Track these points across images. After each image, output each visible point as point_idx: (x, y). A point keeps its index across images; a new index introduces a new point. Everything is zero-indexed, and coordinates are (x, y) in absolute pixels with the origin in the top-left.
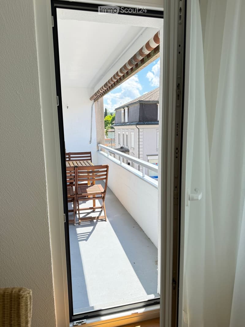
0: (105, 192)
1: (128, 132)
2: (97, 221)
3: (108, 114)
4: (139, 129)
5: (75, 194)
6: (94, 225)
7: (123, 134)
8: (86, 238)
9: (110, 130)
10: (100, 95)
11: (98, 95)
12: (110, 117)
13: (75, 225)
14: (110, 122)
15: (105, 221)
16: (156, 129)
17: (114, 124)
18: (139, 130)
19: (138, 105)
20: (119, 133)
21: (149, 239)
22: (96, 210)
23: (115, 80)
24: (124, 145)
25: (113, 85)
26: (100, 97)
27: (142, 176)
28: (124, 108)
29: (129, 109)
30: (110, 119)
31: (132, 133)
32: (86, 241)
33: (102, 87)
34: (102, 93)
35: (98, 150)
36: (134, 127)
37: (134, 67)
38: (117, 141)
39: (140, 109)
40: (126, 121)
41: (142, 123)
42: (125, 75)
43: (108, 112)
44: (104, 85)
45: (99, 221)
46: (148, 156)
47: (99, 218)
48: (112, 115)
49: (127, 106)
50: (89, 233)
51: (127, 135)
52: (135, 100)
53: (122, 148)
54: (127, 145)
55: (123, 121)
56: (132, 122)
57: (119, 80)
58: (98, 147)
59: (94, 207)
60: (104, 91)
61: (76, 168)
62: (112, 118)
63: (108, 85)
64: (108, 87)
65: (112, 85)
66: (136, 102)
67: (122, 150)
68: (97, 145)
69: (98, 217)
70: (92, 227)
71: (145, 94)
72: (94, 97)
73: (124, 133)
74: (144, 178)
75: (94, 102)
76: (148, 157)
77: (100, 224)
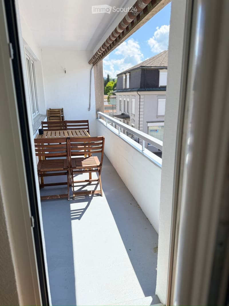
0: (101, 165)
1: (129, 98)
2: (93, 196)
3: (110, 80)
4: (140, 95)
5: (68, 168)
6: (89, 200)
7: (125, 101)
8: (79, 216)
9: (112, 96)
10: (98, 58)
11: (97, 57)
12: (112, 83)
13: (69, 199)
14: (112, 88)
15: (101, 195)
16: (157, 95)
17: (115, 90)
18: (140, 97)
19: (140, 71)
20: (121, 99)
21: (147, 219)
22: (93, 183)
23: (114, 39)
24: (125, 111)
25: (112, 45)
26: (98, 60)
27: (141, 149)
28: (125, 74)
29: (131, 75)
30: (112, 85)
31: (134, 100)
32: (79, 219)
33: (100, 48)
34: (100, 55)
35: (97, 118)
36: (135, 93)
37: (135, 20)
38: (118, 107)
39: (142, 75)
40: (128, 87)
41: (143, 89)
42: (125, 31)
43: (110, 78)
44: (102, 46)
45: (94, 195)
46: (148, 122)
47: (95, 193)
48: (114, 81)
49: (129, 72)
50: (83, 210)
51: (128, 102)
52: (137, 65)
53: (123, 114)
54: (128, 112)
55: (124, 87)
56: (134, 88)
57: (118, 38)
58: (97, 114)
59: (90, 180)
60: (102, 53)
61: (68, 140)
62: (114, 84)
63: (107, 45)
64: (106, 48)
65: (110, 45)
66: (137, 68)
67: (123, 116)
68: (96, 112)
69: (93, 191)
70: (87, 203)
71: (147, 60)
72: (92, 60)
73: (125, 99)
74: (144, 153)
75: (93, 66)
76: (148, 124)
77: (95, 199)
